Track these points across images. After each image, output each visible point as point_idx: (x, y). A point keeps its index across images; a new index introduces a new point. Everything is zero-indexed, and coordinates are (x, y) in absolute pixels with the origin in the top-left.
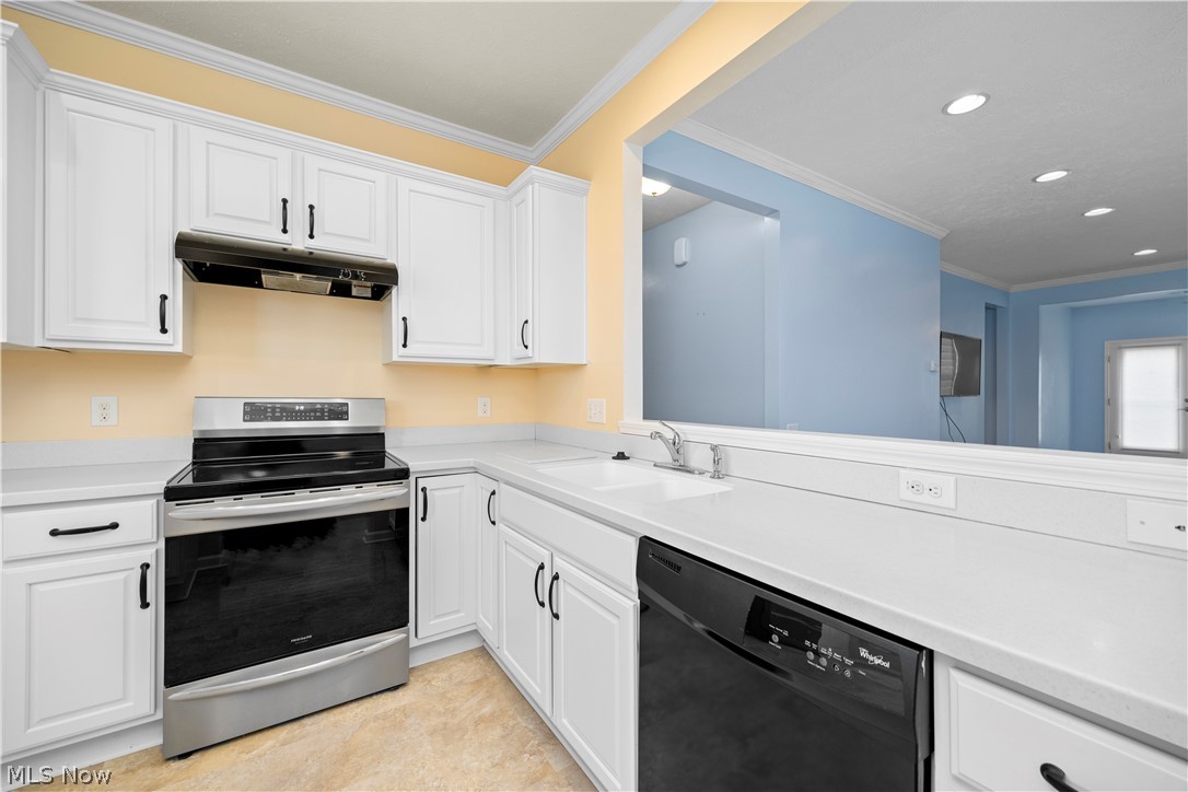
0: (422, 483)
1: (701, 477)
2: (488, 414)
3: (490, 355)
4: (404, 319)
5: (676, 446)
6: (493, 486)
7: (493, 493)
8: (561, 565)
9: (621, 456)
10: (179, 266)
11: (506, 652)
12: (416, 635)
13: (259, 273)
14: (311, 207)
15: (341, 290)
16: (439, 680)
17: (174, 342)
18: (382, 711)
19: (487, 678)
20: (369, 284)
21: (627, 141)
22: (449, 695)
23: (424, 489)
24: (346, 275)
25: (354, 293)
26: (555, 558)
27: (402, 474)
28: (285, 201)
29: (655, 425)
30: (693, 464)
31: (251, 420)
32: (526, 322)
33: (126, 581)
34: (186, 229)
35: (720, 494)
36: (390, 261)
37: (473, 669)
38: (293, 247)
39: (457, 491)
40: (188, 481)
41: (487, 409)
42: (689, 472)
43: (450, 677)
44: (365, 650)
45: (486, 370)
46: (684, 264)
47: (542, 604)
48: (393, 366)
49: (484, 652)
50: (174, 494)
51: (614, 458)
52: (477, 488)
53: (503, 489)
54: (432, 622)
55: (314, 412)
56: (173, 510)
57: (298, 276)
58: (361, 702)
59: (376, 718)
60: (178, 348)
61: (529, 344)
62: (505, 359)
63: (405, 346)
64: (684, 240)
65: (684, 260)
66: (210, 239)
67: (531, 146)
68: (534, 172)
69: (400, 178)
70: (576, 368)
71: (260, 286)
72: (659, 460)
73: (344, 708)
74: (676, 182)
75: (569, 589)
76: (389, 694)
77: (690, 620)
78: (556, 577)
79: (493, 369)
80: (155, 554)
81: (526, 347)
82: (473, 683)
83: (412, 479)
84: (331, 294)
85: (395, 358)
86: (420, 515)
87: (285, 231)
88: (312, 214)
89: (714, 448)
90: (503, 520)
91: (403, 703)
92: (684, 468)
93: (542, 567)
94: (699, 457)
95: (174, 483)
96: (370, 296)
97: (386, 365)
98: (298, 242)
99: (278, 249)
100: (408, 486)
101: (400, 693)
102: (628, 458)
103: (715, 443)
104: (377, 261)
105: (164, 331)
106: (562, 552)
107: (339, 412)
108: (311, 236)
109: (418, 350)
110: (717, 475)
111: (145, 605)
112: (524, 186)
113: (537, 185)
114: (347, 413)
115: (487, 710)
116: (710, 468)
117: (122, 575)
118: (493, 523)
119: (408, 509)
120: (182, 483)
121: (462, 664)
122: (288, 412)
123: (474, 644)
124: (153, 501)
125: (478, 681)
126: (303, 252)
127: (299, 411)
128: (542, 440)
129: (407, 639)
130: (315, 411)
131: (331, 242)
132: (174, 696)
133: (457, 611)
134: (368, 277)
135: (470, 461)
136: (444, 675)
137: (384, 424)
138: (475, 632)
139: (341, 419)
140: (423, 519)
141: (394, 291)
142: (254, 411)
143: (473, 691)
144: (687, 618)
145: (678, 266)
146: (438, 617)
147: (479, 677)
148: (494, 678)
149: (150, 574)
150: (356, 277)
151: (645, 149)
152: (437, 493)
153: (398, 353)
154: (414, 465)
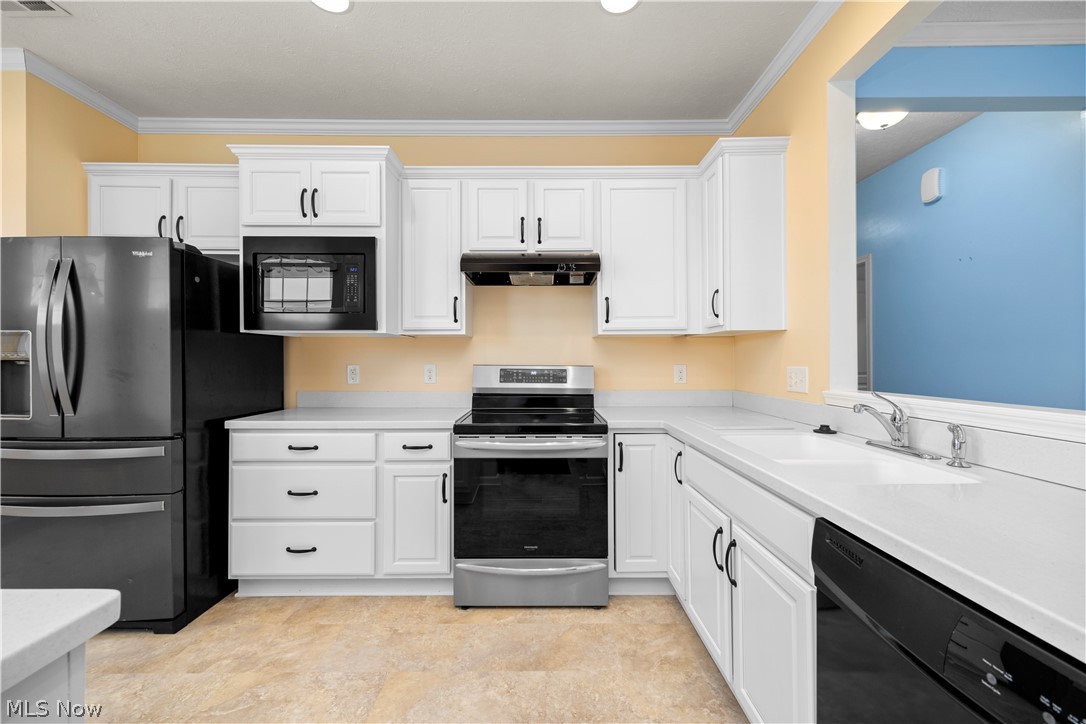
0: (619, 439)
1: (934, 463)
2: (684, 381)
3: (683, 325)
4: (607, 299)
5: (896, 422)
6: (679, 447)
7: (680, 454)
8: (739, 534)
9: (825, 430)
10: (464, 276)
11: (691, 606)
12: (615, 568)
13: (508, 274)
14: (540, 220)
15: (562, 280)
16: (634, 613)
17: (461, 329)
18: (585, 622)
19: (676, 625)
20: (582, 273)
21: (832, 81)
22: (640, 629)
23: (620, 444)
24: (562, 268)
25: (571, 282)
26: (733, 525)
27: (603, 430)
28: (523, 219)
29: (868, 397)
30: (923, 445)
31: (504, 381)
32: (717, 291)
33: (436, 482)
34: (466, 251)
35: (962, 485)
36: (595, 252)
37: (663, 614)
38: (529, 252)
39: (650, 448)
40: (469, 421)
41: (681, 377)
42: (918, 456)
43: (643, 613)
44: (578, 568)
45: (681, 339)
46: (938, 200)
47: (721, 568)
48: (598, 338)
49: (675, 601)
50: (460, 430)
51: (815, 431)
52: (665, 448)
53: (688, 452)
54: (628, 561)
55: (543, 377)
56: (458, 440)
57: (532, 273)
58: (572, 610)
59: (582, 627)
60: (463, 332)
61: (720, 312)
62: (698, 328)
63: (607, 321)
64: (935, 172)
65: (937, 194)
66: (480, 255)
67: (726, 117)
68: (723, 144)
69: (602, 181)
70: (775, 335)
71: (510, 284)
72: (875, 438)
73: (560, 611)
74: (913, 105)
75: (746, 559)
76: (593, 611)
77: (876, 627)
78: (733, 544)
79: (688, 338)
80: (448, 468)
81: (717, 316)
82: (662, 625)
83: (610, 434)
84: (555, 284)
85: (600, 332)
86: (618, 466)
87: (523, 241)
88: (539, 225)
89: (954, 429)
90: (688, 481)
91: (602, 622)
92: (912, 451)
93: (720, 531)
94: (935, 439)
95: (459, 423)
96: (582, 282)
97: (594, 338)
98: (531, 248)
99: (518, 255)
100: (607, 440)
101: (601, 613)
102: (835, 433)
103: (956, 422)
104: (586, 254)
105: (456, 321)
106: (740, 520)
107: (560, 377)
108: (540, 242)
109: (618, 324)
110: (958, 462)
111: (445, 501)
112: (715, 159)
113: (727, 156)
114: (565, 377)
115: (673, 653)
116: (948, 452)
117: (434, 479)
118: (680, 482)
119: (606, 459)
120: (464, 423)
121: (654, 606)
122: (525, 376)
123: (665, 592)
124: (448, 434)
125: (668, 625)
126: (534, 255)
127: (534, 376)
128: (739, 407)
129: (607, 568)
130: (544, 375)
131: (555, 244)
132: (459, 565)
133: (650, 557)
134: (579, 268)
135: (661, 423)
136: (638, 610)
137: (592, 387)
138: (666, 581)
139: (562, 382)
140: (620, 470)
141: (599, 275)
142: (507, 375)
143: (662, 632)
144: (873, 624)
145: (928, 204)
146: (632, 557)
147: (668, 622)
148: (683, 628)
149: (447, 480)
150: (569, 268)
151: (857, 82)
152: (631, 449)
153: (602, 328)
154: (612, 423)
